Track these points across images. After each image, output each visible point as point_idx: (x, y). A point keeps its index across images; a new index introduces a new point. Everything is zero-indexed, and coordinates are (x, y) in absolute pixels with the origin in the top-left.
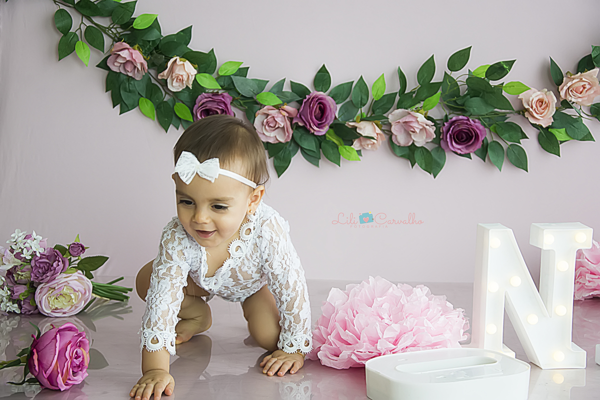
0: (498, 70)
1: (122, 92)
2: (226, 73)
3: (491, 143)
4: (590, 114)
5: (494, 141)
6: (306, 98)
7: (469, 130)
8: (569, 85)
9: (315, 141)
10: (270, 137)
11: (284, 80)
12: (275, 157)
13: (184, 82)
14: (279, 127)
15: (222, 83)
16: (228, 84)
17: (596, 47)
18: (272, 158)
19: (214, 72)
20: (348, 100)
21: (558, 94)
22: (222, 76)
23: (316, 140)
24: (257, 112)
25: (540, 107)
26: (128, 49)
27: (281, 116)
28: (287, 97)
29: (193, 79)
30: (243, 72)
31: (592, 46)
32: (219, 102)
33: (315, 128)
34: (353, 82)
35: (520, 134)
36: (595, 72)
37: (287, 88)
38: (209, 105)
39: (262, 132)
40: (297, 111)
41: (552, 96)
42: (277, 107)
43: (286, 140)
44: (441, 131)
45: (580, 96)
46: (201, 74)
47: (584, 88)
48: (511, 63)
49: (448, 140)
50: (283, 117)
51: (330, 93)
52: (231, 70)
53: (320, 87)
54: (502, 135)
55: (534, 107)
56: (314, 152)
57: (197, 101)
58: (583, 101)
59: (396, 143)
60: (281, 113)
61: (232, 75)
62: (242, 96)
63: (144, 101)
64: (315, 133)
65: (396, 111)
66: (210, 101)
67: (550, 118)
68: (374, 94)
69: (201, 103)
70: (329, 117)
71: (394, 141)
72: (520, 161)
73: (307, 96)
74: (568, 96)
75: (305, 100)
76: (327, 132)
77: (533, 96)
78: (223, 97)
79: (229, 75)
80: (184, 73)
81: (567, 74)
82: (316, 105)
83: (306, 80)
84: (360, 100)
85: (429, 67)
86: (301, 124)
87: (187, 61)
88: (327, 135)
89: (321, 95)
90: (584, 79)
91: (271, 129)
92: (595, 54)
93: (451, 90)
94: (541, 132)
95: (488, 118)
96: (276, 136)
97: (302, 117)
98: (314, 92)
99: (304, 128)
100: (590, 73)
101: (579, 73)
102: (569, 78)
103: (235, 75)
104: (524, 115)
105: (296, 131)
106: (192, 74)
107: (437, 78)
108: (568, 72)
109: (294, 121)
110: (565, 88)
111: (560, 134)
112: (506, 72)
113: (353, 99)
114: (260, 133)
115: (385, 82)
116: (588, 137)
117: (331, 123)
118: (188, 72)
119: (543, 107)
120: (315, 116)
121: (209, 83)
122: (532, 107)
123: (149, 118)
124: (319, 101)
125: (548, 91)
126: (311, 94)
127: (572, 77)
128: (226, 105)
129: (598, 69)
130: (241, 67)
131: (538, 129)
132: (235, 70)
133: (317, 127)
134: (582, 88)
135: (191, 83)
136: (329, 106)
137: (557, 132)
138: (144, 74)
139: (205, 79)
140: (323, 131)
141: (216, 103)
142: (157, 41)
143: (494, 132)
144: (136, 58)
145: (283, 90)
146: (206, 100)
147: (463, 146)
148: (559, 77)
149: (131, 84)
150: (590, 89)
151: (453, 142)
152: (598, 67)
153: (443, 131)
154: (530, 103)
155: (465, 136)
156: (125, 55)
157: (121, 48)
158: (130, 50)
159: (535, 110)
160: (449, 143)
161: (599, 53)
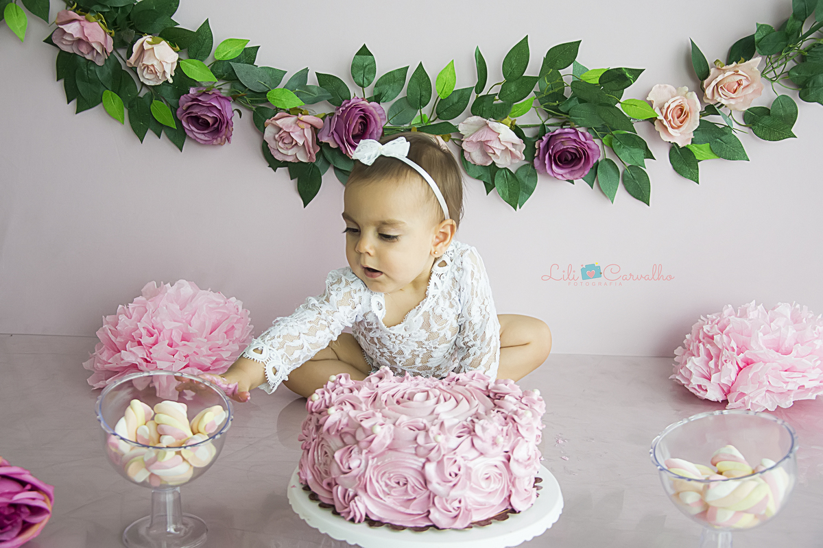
0: (618, 77)
1: (77, 82)
2: (226, 54)
3: (601, 161)
4: (744, 124)
5: (606, 159)
7: (577, 150)
8: (719, 79)
10: (287, 155)
11: (307, 70)
12: (299, 180)
13: (158, 74)
14: (296, 145)
15: (219, 72)
16: (227, 71)
17: (762, 25)
18: (295, 180)
19: (207, 58)
20: (400, 95)
21: (701, 92)
22: (220, 61)
24: (267, 121)
25: (678, 118)
26: (79, 20)
27: (299, 129)
28: (313, 94)
30: (249, 55)
31: (757, 24)
34: (407, 69)
35: (643, 152)
36: (757, 62)
37: (312, 80)
38: (196, 111)
39: (275, 149)
41: (695, 103)
43: (308, 159)
44: (536, 146)
45: (733, 96)
46: (187, 59)
47: (739, 85)
49: (546, 162)
50: (302, 131)
51: (375, 86)
52: (232, 52)
54: (620, 154)
55: (670, 117)
57: (180, 104)
58: (737, 103)
59: (470, 160)
61: (231, 60)
62: (249, 90)
63: (110, 94)
65: (469, 118)
66: (195, 104)
67: (690, 134)
68: (439, 90)
69: (184, 107)
71: (467, 159)
74: (716, 96)
77: (670, 102)
79: (228, 59)
81: (714, 63)
84: (419, 97)
85: (520, 53)
87: (163, 42)
90: (740, 72)
91: (286, 145)
92: (760, 35)
94: (673, 147)
96: (295, 155)
100: (749, 64)
101: (734, 63)
102: (718, 69)
103: (238, 60)
104: (654, 128)
106: (171, 60)
107: (533, 68)
108: (717, 61)
110: (714, 83)
111: (701, 151)
112: (629, 82)
113: (409, 96)
115: (454, 74)
116: (740, 155)
118: (161, 60)
119: (682, 118)
121: (198, 72)
122: (666, 117)
123: (116, 119)
125: (689, 91)
127: (724, 68)
129: (761, 60)
130: (247, 46)
132: (239, 51)
134: (737, 85)
135: (171, 75)
137: (696, 149)
138: (107, 58)
142: (127, 8)
143: (609, 146)
144: (89, 35)
145: (307, 85)
147: (567, 171)
148: (703, 70)
149: (90, 70)
150: (747, 86)
151: (553, 165)
152: (762, 54)
153: (539, 147)
154: (664, 111)
155: (570, 158)
156: (72, 29)
157: (68, 19)
158: (82, 22)
159: (670, 121)
160: (547, 167)
161: (764, 35)
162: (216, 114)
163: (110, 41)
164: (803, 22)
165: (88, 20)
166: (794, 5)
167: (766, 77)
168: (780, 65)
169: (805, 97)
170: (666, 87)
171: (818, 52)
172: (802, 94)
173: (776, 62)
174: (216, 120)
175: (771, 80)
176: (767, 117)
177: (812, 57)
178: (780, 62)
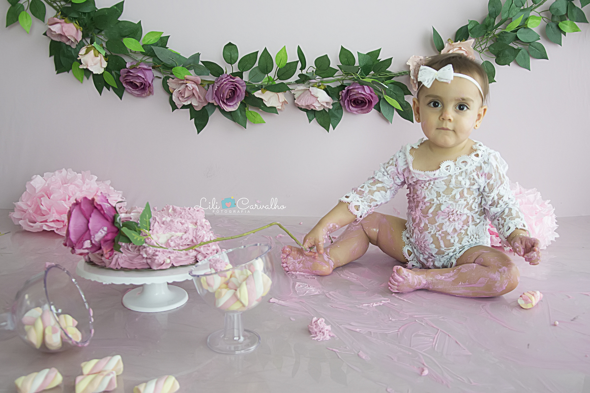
1: (61, 57)
2: (150, 41)
7: (363, 98)
17: (472, 21)
18: (193, 119)
22: (145, 44)
26: (61, 23)
30: (163, 41)
31: (469, 20)
34: (258, 52)
35: (405, 91)
36: (471, 42)
44: (340, 94)
49: (346, 104)
52: (152, 40)
61: (152, 45)
68: (278, 63)
84: (266, 67)
90: (462, 48)
92: (471, 26)
100: (467, 43)
101: (459, 41)
102: (450, 44)
103: (156, 44)
108: (449, 40)
115: (286, 54)
127: (453, 43)
129: (473, 40)
130: (162, 36)
132: (157, 39)
142: (91, 14)
144: (66, 32)
147: (359, 109)
148: (441, 45)
149: (69, 51)
151: (350, 107)
152: (473, 37)
153: (341, 95)
155: (360, 102)
156: (56, 28)
157: (54, 22)
158: (62, 24)
160: (346, 107)
161: (473, 26)
162: (142, 81)
163: (80, 34)
164: (495, 19)
165: (66, 22)
166: (489, 9)
167: (476, 50)
168: (484, 43)
172: (497, 61)
173: (481, 41)
174: (142, 84)
175: (479, 51)
177: (501, 39)
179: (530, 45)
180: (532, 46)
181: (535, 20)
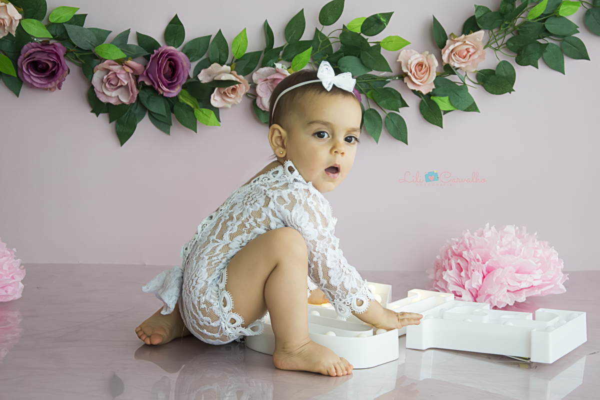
0: (375, 23)
2: (58, 20)
3: (367, 110)
4: (476, 82)
5: (370, 109)
6: (154, 53)
8: (451, 48)
9: (165, 104)
10: (111, 97)
11: (129, 31)
12: (117, 122)
13: (6, 28)
14: (121, 86)
15: (54, 32)
16: (61, 32)
17: (479, 6)
18: (114, 123)
19: (43, 19)
20: (204, 57)
21: (440, 58)
22: (53, 23)
23: (167, 103)
24: (96, 67)
25: (420, 71)
27: (124, 72)
28: (133, 52)
29: (17, 25)
30: (79, 19)
31: (475, 5)
32: (50, 53)
33: (164, 88)
34: (211, 36)
35: (399, 102)
36: (481, 34)
37: (132, 41)
38: (38, 57)
39: (101, 91)
40: (144, 68)
41: (433, 60)
42: (120, 62)
43: (130, 101)
45: (463, 60)
46: (27, 19)
47: (468, 52)
48: (388, 16)
50: (127, 74)
51: (184, 48)
52: (65, 17)
53: (172, 41)
54: (379, 102)
55: (413, 70)
56: (164, 116)
57: (22, 52)
58: (466, 66)
59: (261, 107)
60: (124, 70)
61: (66, 23)
62: (78, 48)
64: (165, 95)
65: (261, 69)
66: (38, 51)
67: (431, 84)
68: (235, 51)
69: (27, 54)
70: (181, 76)
71: (258, 105)
72: (400, 132)
73: (155, 51)
74: (451, 61)
75: (153, 56)
76: (180, 93)
77: (412, 59)
78: (54, 48)
79: (61, 22)
80: (6, 17)
81: (450, 35)
82: (166, 62)
83: (156, 32)
84: (218, 57)
85: (297, 23)
86: (147, 83)
87: (10, 3)
88: (181, 97)
89: (172, 50)
90: (467, 42)
91: (112, 87)
92: (479, 14)
93: (323, 48)
94: (422, 101)
95: (365, 82)
96: (118, 96)
97: (149, 75)
98: (164, 47)
99: (151, 88)
100: (475, 36)
101: (464, 35)
102: (453, 39)
103: (69, 23)
104: (403, 80)
105: (142, 91)
106: (16, 19)
107: (307, 36)
108: (452, 34)
109: (140, 80)
110: (447, 52)
111: (443, 103)
112: (383, 26)
113: (210, 56)
114: (99, 92)
115: (246, 39)
116: (473, 108)
117: (184, 82)
118: (11, 16)
119: (423, 71)
120: (164, 75)
121: (37, 30)
122: (411, 72)
124: (169, 57)
125: (429, 54)
126: (160, 49)
127: (456, 39)
128: (58, 57)
129: (484, 32)
130: (76, 13)
131: (420, 97)
132: (69, 17)
133: (166, 87)
134: (466, 52)
135: (14, 29)
136: (181, 63)
137: (439, 101)
139: (33, 25)
140: (174, 93)
141: (46, 54)
143: (371, 99)
145: (128, 43)
146: (33, 50)
148: (443, 39)
150: (474, 53)
152: (485, 29)
154: (409, 66)
159: (414, 74)
161: (483, 13)
167: (491, 47)
168: (501, 38)
169: (520, 62)
170: (411, 52)
171: (526, 27)
172: (518, 60)
173: (498, 35)
174: (54, 63)
175: (494, 49)
176: (493, 76)
177: (522, 31)
178: (500, 36)
179: (564, 40)
180: (567, 42)
181: (570, 6)
